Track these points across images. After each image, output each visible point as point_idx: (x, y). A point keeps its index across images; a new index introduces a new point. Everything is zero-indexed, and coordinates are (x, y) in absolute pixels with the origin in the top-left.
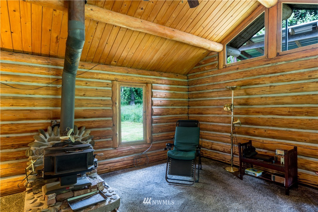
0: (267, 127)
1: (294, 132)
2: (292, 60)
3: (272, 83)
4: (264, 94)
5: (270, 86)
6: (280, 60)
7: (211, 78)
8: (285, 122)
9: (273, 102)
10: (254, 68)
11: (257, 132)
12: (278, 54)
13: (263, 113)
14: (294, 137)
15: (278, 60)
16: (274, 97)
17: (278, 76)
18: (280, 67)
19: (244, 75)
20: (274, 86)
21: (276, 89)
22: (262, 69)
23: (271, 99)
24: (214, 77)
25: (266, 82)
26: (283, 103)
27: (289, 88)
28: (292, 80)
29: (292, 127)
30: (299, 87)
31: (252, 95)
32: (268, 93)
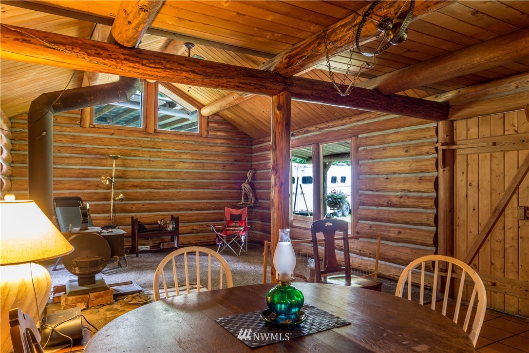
0: (144, 202)
1: (167, 203)
2: (167, 140)
3: (150, 157)
4: (142, 167)
5: (149, 160)
6: (158, 137)
7: (69, 137)
8: (162, 195)
9: (151, 176)
10: (132, 138)
11: (134, 208)
12: (155, 131)
13: (141, 187)
14: (167, 207)
15: (156, 136)
16: (151, 171)
17: (156, 152)
18: (158, 144)
19: (120, 143)
20: (153, 161)
21: (155, 164)
22: (142, 142)
23: (149, 173)
24: (74, 136)
25: (145, 155)
26: (159, 177)
27: (165, 164)
28: (167, 158)
29: (166, 200)
30: (172, 164)
31: (129, 167)
32: (146, 167)
